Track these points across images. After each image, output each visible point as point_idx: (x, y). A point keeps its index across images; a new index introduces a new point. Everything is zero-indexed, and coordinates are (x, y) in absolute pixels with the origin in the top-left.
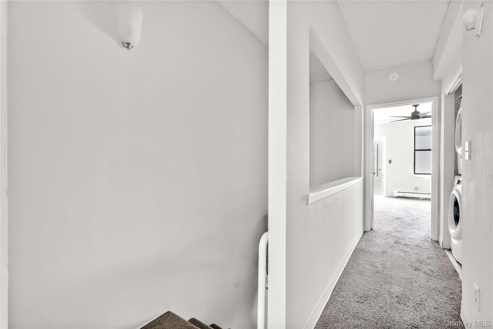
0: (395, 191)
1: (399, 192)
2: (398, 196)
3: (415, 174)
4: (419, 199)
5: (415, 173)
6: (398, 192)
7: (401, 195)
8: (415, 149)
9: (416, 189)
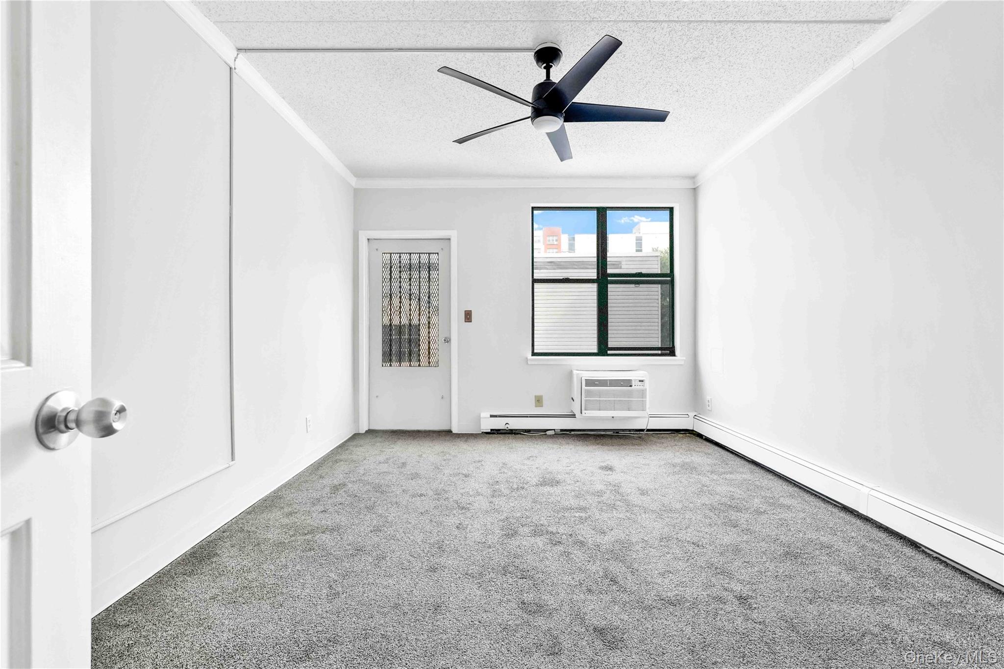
0: (483, 415)
1: (496, 416)
2: (491, 430)
3: (534, 354)
4: (548, 433)
5: (535, 351)
6: (492, 416)
7: (500, 424)
8: (534, 278)
9: (539, 401)
